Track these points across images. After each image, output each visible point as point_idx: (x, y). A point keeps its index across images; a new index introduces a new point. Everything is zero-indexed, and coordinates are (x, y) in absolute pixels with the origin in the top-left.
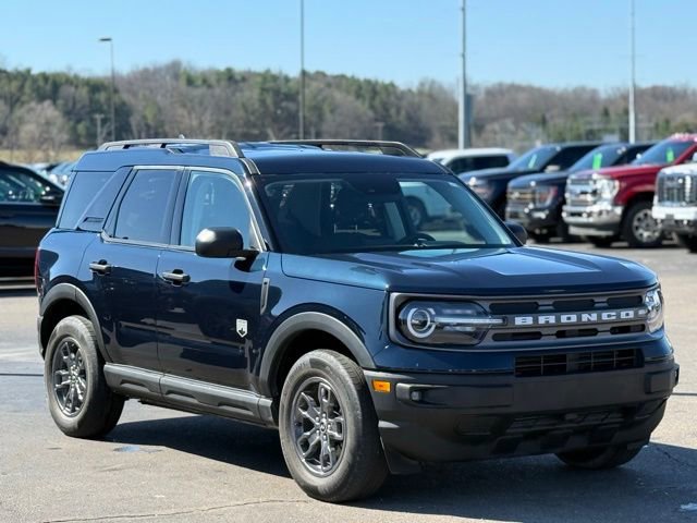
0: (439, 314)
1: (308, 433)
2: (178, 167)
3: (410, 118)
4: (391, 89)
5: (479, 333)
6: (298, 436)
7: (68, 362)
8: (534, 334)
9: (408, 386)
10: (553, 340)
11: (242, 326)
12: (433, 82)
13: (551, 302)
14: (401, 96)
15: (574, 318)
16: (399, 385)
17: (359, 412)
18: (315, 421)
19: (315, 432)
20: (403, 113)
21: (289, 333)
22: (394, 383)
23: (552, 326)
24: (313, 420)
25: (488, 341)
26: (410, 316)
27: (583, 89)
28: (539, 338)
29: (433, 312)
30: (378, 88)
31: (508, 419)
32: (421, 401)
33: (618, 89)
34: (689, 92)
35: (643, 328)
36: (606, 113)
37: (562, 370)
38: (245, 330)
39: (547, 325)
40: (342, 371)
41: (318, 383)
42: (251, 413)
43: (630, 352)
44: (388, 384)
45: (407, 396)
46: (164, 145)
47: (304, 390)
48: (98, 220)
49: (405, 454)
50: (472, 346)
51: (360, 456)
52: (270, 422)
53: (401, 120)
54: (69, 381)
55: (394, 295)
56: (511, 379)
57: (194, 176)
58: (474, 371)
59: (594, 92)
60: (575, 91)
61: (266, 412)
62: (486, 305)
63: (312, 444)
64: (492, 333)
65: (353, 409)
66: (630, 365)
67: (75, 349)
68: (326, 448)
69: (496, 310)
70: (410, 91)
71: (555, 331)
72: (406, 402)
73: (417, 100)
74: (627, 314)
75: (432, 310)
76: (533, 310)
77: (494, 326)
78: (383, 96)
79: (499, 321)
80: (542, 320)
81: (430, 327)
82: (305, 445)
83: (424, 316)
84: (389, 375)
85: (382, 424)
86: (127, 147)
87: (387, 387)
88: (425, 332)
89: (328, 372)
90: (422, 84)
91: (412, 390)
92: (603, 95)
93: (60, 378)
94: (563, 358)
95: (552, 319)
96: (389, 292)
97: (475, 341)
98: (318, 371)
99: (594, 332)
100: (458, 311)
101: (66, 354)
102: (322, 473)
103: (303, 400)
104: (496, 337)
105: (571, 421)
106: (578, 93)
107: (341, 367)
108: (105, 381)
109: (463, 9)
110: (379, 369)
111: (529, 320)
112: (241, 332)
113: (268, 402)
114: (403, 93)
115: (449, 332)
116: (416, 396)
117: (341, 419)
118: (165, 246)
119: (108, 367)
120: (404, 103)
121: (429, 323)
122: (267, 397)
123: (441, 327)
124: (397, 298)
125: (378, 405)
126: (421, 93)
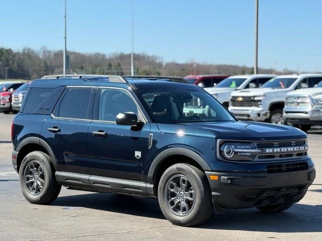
0: (236, 148)
1: (174, 198)
2: (93, 87)
3: (19, 65)
4: (9, 52)
5: (253, 155)
6: (168, 199)
7: (33, 172)
8: (272, 156)
9: (226, 177)
10: (278, 158)
11: (138, 154)
12: (29, 49)
13: (277, 143)
14: (15, 55)
15: (286, 149)
16: (222, 177)
17: (203, 189)
18: (178, 193)
19: (177, 198)
20: (16, 63)
21: (165, 157)
22: (219, 177)
23: (279, 153)
24: (176, 193)
25: (256, 159)
26: (225, 149)
27: (99, 54)
28: (274, 158)
29: (233, 147)
30: (3, 51)
31: (263, 191)
32: (231, 184)
33: (114, 54)
34: (146, 57)
35: (306, 154)
36: (110, 65)
37: (280, 171)
38: (140, 155)
39: (277, 153)
40: (193, 171)
41: (180, 177)
42: (141, 191)
43: (303, 164)
44: (217, 177)
45: (226, 182)
46: (81, 77)
47: (172, 181)
48: (48, 109)
49: (221, 206)
50: (250, 161)
51: (203, 207)
52: (152, 195)
53: (15, 67)
54: (33, 180)
55: (219, 141)
56: (266, 174)
57: (103, 91)
58: (249, 171)
59: (104, 56)
60: (95, 55)
61: (150, 190)
62: (255, 144)
63: (175, 203)
64: (258, 155)
65: (200, 187)
66: (302, 169)
67: (37, 166)
68: (183, 204)
69: (259, 146)
70: (19, 53)
71: (279, 155)
72: (224, 184)
73: (22, 57)
74: (302, 148)
75: (233, 146)
76: (271, 146)
77: (259, 153)
78: (6, 55)
79: (259, 151)
80: (275, 150)
81: (232, 153)
82: (172, 203)
83: (230, 148)
84: (218, 173)
85: (213, 193)
86: (58, 77)
87: (216, 178)
88: (230, 155)
89: (186, 172)
90: (24, 50)
91: (228, 179)
92: (107, 57)
93: (28, 179)
94: (280, 166)
95: (279, 150)
96: (217, 138)
97: (252, 159)
98: (181, 172)
99: (291, 155)
100: (243, 147)
101: (32, 168)
102: (182, 215)
103: (171, 184)
104: (260, 157)
105: (283, 191)
106: (97, 56)
107: (192, 170)
108: (55, 179)
109: (65, 17)
110: (212, 171)
111: (271, 150)
112: (138, 156)
113: (152, 186)
114: (15, 54)
115: (240, 156)
116: (229, 181)
117: (193, 192)
118: (91, 120)
119: (57, 173)
120: (16, 58)
121: (231, 152)
122: (151, 184)
123: (236, 153)
124: (220, 141)
125: (212, 186)
126: (24, 54)
